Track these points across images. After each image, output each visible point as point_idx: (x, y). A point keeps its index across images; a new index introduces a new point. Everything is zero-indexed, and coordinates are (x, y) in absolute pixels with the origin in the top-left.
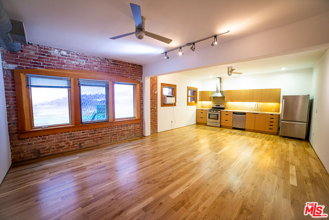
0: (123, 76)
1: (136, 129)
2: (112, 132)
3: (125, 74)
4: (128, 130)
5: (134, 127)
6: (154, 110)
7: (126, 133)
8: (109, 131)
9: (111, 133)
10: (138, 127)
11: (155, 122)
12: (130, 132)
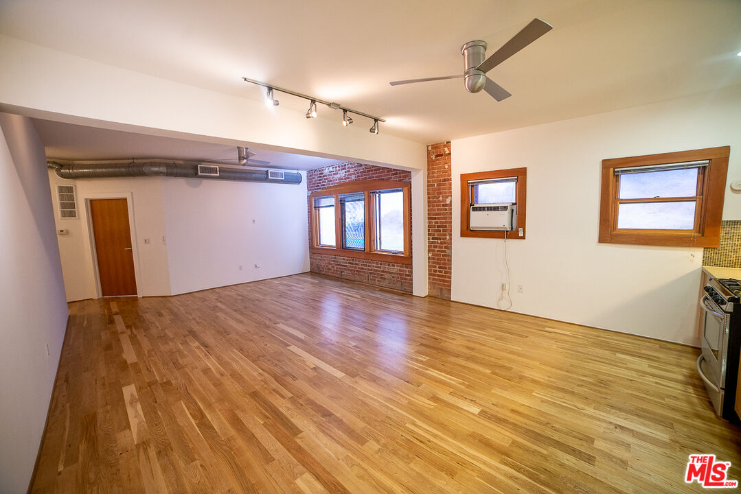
0: (383, 179)
1: (403, 275)
2: (370, 268)
3: (386, 175)
4: (390, 273)
5: (400, 270)
6: (441, 243)
7: (387, 276)
8: (366, 265)
9: (368, 269)
10: (407, 273)
11: (446, 272)
12: (393, 277)
